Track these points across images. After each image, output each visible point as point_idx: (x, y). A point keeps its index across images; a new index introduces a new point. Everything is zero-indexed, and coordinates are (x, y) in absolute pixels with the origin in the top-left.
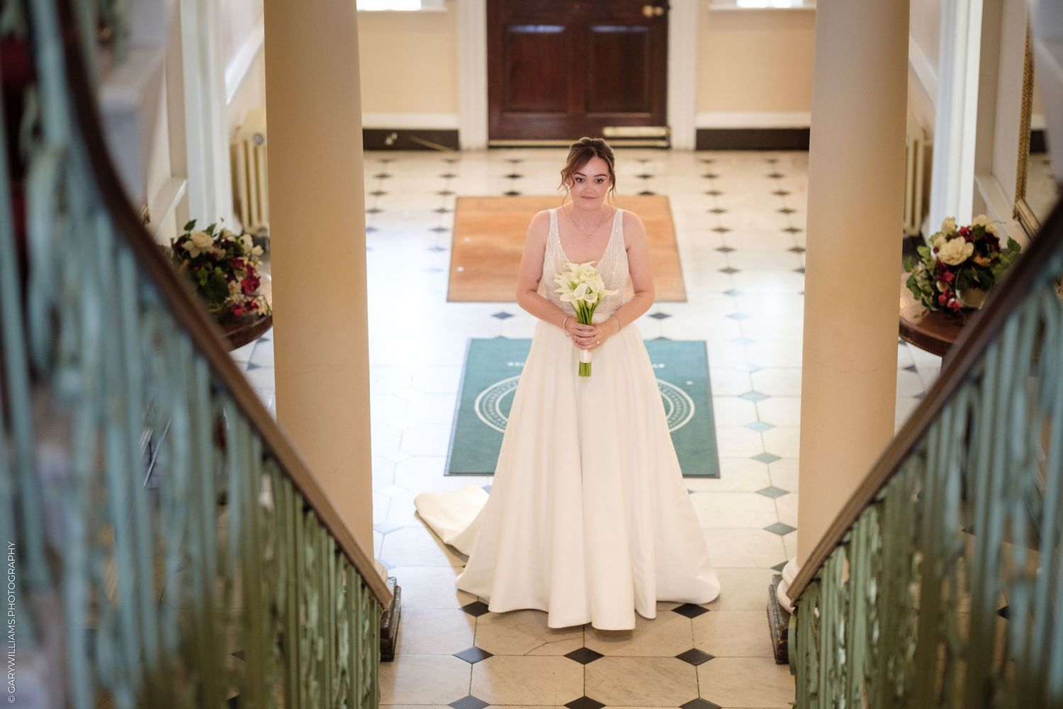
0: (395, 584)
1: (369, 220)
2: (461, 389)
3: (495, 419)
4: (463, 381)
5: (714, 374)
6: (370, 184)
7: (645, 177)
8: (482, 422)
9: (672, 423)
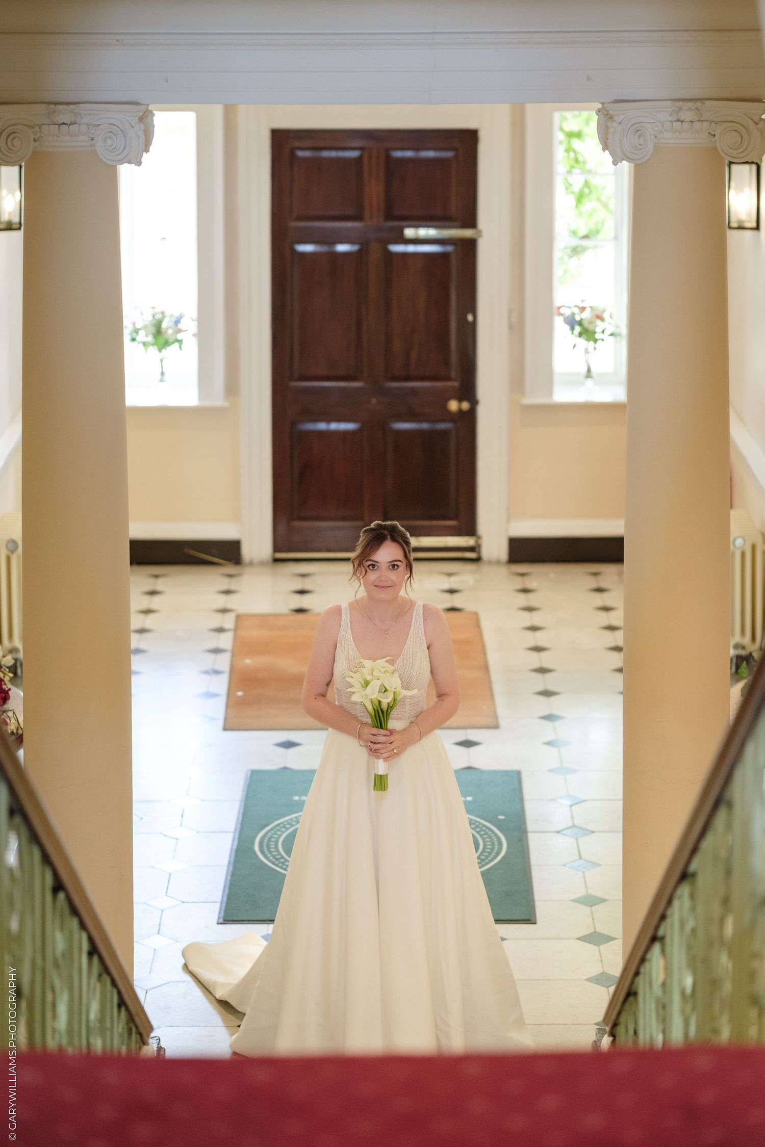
0: (159, 1044)
1: (135, 641)
2: (239, 826)
3: (277, 859)
4: (241, 818)
5: (528, 806)
6: (138, 601)
7: (452, 591)
8: (262, 862)
9: (482, 861)
